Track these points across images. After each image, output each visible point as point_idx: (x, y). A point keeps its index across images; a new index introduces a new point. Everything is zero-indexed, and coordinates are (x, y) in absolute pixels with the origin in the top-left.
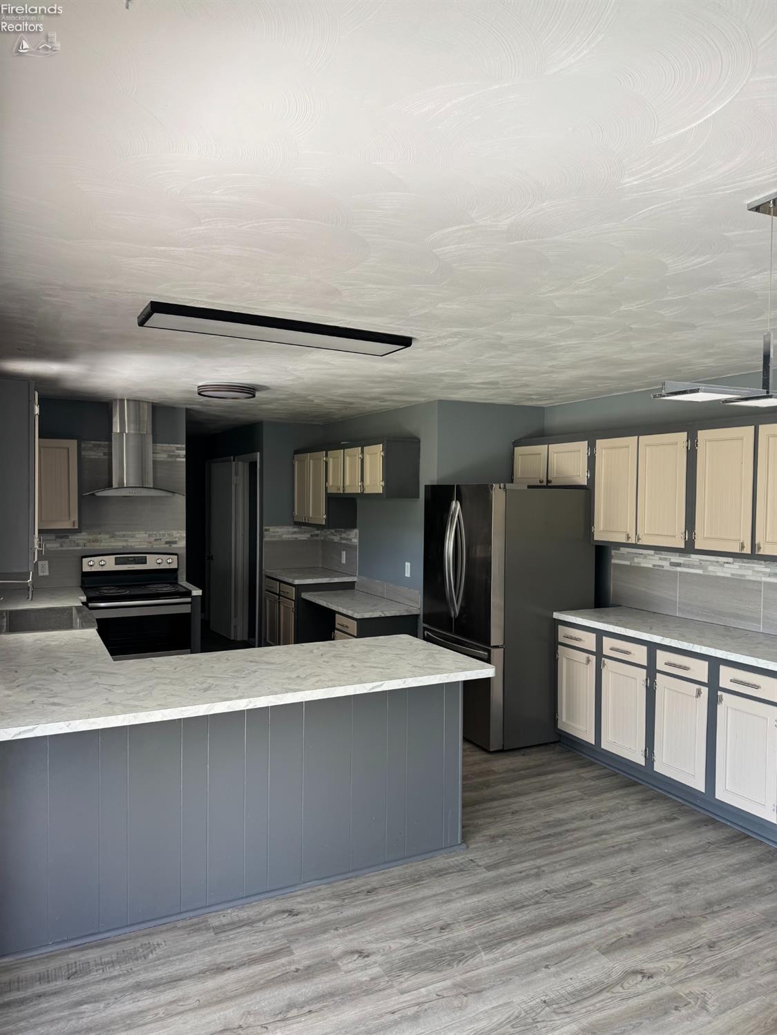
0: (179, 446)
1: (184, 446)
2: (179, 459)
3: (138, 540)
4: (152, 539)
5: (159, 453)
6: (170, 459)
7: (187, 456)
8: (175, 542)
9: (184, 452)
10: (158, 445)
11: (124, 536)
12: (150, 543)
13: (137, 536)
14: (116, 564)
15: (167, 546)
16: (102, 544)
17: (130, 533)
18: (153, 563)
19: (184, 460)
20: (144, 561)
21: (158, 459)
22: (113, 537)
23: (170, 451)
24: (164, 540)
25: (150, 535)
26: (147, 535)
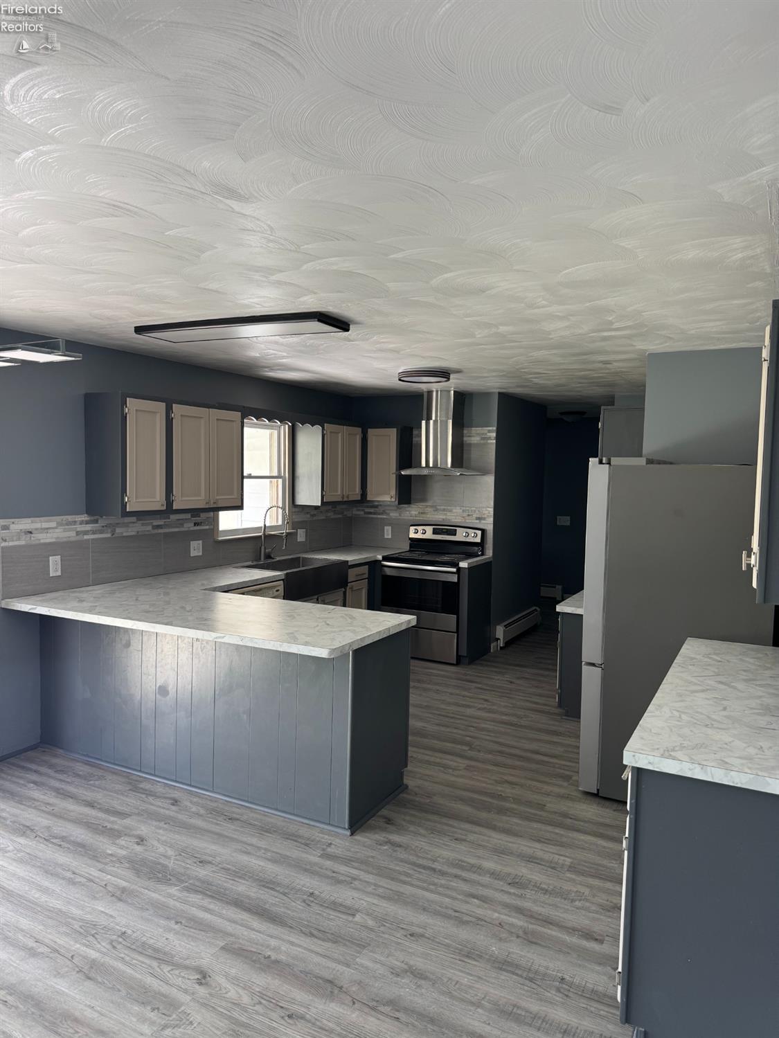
0: (491, 428)
1: (495, 428)
2: (489, 441)
3: (454, 515)
4: (465, 514)
5: (473, 436)
6: (482, 442)
7: (497, 438)
8: (484, 519)
9: (494, 435)
10: (473, 429)
11: (444, 510)
12: (463, 517)
13: (454, 511)
14: (434, 533)
15: (478, 521)
16: (428, 516)
17: (449, 508)
18: (461, 536)
19: (494, 441)
20: (454, 533)
21: (472, 442)
22: (436, 511)
23: (483, 434)
24: (475, 516)
25: (463, 511)
26: (461, 511)
